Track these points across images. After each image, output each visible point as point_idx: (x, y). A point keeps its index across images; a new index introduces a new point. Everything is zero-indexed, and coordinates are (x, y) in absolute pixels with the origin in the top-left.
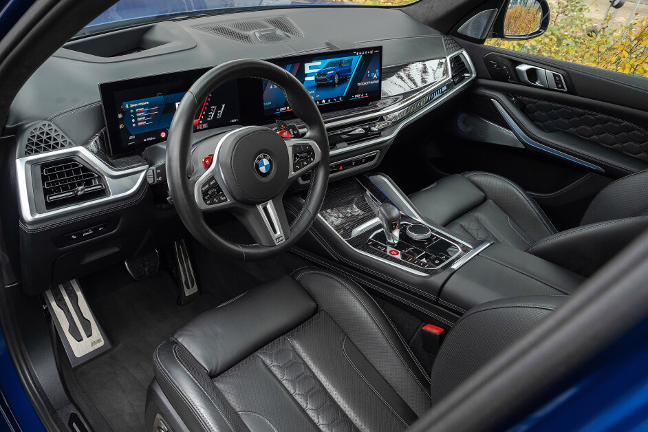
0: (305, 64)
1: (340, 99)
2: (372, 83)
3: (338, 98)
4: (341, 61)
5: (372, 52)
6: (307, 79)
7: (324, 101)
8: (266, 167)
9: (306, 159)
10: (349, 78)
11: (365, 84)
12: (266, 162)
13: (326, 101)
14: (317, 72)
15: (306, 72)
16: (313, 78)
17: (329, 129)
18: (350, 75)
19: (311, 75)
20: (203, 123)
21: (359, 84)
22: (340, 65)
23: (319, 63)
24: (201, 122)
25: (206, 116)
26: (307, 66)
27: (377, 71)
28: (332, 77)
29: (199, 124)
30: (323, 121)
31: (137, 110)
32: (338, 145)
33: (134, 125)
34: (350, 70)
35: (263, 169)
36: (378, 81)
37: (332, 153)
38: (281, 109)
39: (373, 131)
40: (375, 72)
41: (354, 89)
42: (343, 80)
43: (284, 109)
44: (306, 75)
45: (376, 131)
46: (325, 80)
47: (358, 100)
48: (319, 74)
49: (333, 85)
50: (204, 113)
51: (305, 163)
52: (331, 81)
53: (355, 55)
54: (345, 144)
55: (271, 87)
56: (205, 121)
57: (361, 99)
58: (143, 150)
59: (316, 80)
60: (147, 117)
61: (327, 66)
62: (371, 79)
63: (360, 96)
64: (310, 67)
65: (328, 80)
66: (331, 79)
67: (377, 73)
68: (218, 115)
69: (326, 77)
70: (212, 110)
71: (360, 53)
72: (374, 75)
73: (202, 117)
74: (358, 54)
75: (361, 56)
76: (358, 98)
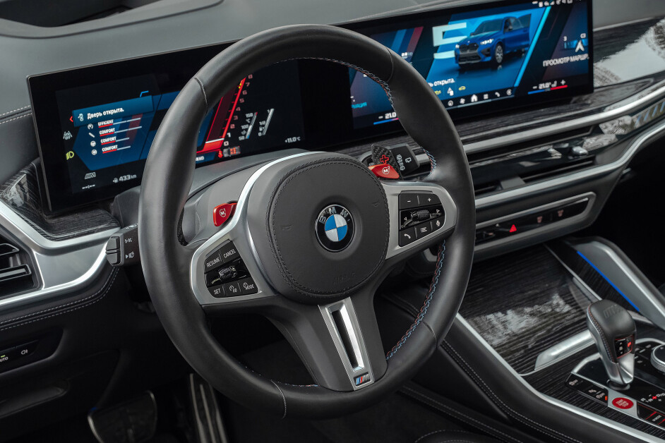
0: (435, 29)
1: (509, 92)
2: (573, 59)
3: (503, 92)
4: (507, 21)
5: (570, 1)
6: (438, 56)
7: (474, 98)
8: (339, 230)
9: (425, 221)
10: (526, 52)
11: (559, 61)
12: (340, 221)
13: (480, 97)
14: (458, 43)
15: (435, 44)
16: (450, 54)
17: (473, 156)
18: (528, 46)
19: (447, 48)
20: (231, 146)
21: (546, 63)
22: (506, 27)
23: (462, 25)
24: (226, 144)
25: (237, 132)
26: (438, 32)
27: (583, 36)
28: (490, 51)
29: (222, 147)
30: (460, 139)
31: (100, 124)
32: (504, 184)
33: (94, 152)
34: (526, 37)
35: (333, 235)
36: (585, 57)
37: (480, 202)
38: (387, 116)
39: (577, 155)
40: (579, 39)
41: (536, 73)
42: (513, 56)
44: (436, 49)
45: (583, 154)
46: (476, 57)
47: (544, 94)
48: (463, 46)
49: (493, 66)
50: (233, 126)
51: (424, 230)
52: (488, 59)
53: (537, 6)
54: (519, 181)
56: (234, 142)
57: (552, 92)
58: (112, 199)
59: (458, 58)
60: (119, 136)
61: (480, 30)
62: (572, 52)
63: (550, 86)
64: (444, 33)
65: (482, 56)
66: (488, 55)
67: (583, 41)
68: (261, 129)
69: (477, 51)
70: (248, 120)
71: (546, 4)
72: (577, 45)
73: (229, 134)
74: (541, 5)
75: (548, 9)
76: (546, 90)
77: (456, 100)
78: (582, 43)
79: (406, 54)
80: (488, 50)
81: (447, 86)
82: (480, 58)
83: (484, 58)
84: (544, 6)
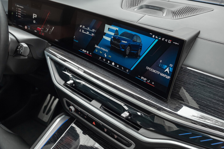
1: (127, 71)
2: (162, 75)
3: (125, 69)
5: (170, 42)
6: (105, 37)
7: (113, 64)
11: (154, 71)
13: (116, 65)
14: (113, 36)
15: (105, 32)
16: (109, 39)
19: (109, 36)
21: (148, 68)
24: (42, 31)
26: (107, 27)
28: (125, 46)
31: (19, 9)
38: (83, 50)
40: (168, 66)
43: (85, 51)
46: (118, 46)
49: (123, 54)
50: (44, 26)
52: (123, 50)
53: (151, 36)
55: (80, 31)
59: (112, 42)
62: (163, 71)
63: (146, 81)
64: (109, 28)
65: (121, 47)
66: (123, 48)
67: (170, 68)
68: (50, 32)
69: (119, 44)
70: (48, 27)
71: (156, 37)
72: (166, 68)
73: (43, 28)
74: (154, 36)
75: (157, 40)
76: (144, 81)
77: (107, 60)
78: (169, 69)
79: (94, 30)
80: (124, 46)
81: (105, 52)
82: (120, 48)
83: (121, 49)
84: (155, 38)
